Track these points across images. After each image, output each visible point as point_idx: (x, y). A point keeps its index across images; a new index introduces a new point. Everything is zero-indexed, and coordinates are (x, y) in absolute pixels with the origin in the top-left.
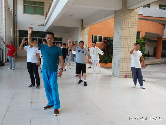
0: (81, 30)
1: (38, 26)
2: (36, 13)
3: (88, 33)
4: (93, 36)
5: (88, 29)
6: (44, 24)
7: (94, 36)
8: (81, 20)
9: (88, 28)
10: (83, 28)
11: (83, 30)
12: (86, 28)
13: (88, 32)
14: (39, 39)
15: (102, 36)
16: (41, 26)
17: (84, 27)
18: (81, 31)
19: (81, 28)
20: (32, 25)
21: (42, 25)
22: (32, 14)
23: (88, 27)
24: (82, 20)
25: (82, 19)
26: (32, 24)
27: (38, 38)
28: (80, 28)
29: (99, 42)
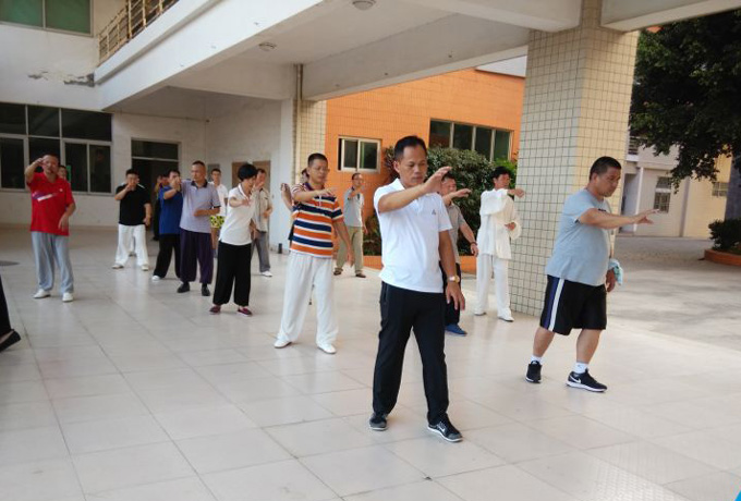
0: (296, 111)
1: (66, 83)
2: (53, 23)
3: (324, 127)
4: (340, 140)
5: (324, 112)
6: (91, 77)
7: (346, 142)
8: (296, 66)
9: (325, 107)
10: (302, 103)
11: (302, 111)
12: (315, 106)
13: (324, 122)
14: (67, 145)
15: (376, 144)
16: (81, 83)
17: (309, 99)
18: (295, 116)
19: (296, 105)
20: (36, 77)
21: (85, 80)
22: (36, 24)
23: (325, 102)
24: (300, 69)
25: (302, 66)
26: (37, 73)
27: (63, 141)
28: (292, 102)
29: (365, 167)
